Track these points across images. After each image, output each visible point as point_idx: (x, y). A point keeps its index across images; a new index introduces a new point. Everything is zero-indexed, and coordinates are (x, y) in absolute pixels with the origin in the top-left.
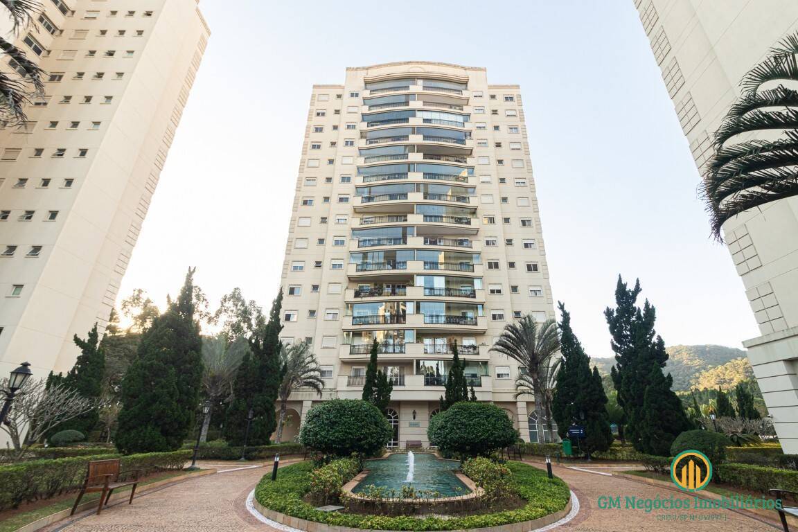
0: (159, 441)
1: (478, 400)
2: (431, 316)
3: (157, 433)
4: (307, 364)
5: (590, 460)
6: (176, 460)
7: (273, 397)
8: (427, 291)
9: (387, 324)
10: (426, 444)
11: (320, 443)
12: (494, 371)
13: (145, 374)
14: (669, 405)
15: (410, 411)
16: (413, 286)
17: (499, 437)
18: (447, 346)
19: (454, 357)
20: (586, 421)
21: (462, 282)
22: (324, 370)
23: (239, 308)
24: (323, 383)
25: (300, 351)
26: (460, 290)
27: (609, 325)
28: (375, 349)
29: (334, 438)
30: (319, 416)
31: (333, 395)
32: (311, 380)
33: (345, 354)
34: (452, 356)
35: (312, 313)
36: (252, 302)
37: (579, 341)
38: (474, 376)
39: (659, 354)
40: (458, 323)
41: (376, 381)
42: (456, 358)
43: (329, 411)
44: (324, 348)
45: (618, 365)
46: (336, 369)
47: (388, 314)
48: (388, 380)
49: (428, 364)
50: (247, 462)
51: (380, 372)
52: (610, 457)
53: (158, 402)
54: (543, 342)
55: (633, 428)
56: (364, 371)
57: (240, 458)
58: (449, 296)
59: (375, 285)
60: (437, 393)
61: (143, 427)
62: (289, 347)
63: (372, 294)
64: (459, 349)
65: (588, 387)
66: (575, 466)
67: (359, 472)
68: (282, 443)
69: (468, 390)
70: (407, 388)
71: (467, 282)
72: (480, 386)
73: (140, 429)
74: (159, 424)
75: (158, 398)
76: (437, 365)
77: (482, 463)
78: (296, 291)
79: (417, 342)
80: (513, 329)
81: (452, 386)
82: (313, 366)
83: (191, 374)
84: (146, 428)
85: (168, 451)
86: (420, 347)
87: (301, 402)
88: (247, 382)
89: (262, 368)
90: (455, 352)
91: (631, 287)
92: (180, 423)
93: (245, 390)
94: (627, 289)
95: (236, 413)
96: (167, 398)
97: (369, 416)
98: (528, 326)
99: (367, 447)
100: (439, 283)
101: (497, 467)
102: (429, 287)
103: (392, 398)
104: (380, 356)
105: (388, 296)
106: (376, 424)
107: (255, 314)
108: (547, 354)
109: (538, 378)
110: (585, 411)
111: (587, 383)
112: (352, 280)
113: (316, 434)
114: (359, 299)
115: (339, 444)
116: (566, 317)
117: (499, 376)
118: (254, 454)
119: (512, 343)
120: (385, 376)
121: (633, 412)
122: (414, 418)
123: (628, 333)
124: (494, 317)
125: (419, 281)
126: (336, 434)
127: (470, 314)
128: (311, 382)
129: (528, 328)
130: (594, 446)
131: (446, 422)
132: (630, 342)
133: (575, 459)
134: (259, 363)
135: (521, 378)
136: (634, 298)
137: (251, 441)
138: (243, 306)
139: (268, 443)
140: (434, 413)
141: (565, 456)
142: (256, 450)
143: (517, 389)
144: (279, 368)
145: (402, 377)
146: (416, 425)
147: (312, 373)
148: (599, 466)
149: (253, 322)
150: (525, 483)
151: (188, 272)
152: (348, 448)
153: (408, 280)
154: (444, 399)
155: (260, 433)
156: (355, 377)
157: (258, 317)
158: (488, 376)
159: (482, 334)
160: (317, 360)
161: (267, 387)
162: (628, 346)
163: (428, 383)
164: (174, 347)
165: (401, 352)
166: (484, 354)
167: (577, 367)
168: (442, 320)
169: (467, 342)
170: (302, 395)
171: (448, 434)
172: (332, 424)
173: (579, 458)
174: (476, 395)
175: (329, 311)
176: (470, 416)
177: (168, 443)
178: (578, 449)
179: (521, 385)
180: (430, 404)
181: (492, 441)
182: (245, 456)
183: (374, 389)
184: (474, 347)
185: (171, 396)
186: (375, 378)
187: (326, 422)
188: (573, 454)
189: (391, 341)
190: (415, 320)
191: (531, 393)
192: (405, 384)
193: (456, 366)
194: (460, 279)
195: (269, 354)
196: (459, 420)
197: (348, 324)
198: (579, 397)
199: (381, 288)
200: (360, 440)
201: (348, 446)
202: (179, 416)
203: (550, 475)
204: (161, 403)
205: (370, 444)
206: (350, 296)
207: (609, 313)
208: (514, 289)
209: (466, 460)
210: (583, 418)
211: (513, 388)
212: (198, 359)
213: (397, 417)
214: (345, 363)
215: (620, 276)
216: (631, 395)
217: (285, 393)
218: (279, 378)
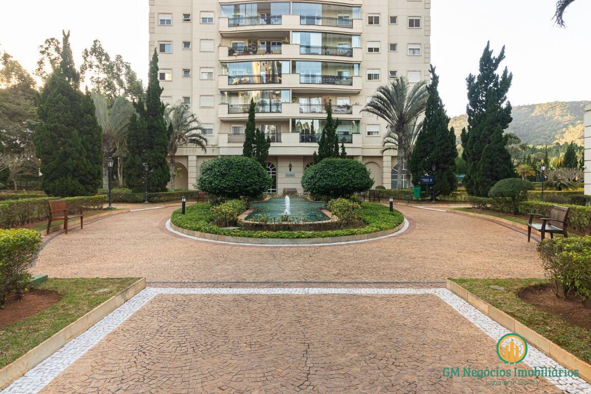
0: (79, 188)
1: (347, 154)
2: (307, 76)
3: (76, 182)
4: (189, 123)
5: (434, 201)
6: (96, 202)
7: (164, 154)
8: (303, 50)
9: (263, 83)
10: (300, 191)
11: (215, 189)
12: (365, 129)
13: (52, 135)
14: (500, 160)
15: (287, 164)
16: (289, 43)
17: (357, 184)
18: (322, 105)
19: (328, 117)
20: (436, 173)
21: (340, 39)
22: (206, 128)
23: (103, 63)
24: (206, 140)
25: (180, 112)
26: (336, 48)
27: (468, 91)
28: (252, 109)
29: (225, 186)
30: (211, 169)
31: (215, 151)
32: (194, 138)
33: (224, 113)
34: (326, 116)
35: (187, 72)
36: (119, 57)
37: (443, 104)
38: (346, 133)
39: (505, 117)
40: (333, 83)
41: (255, 139)
42: (329, 118)
43: (219, 165)
44: (203, 107)
45: (469, 127)
46: (216, 127)
47: (263, 73)
48: (266, 138)
49: (303, 122)
50: (151, 205)
51: (258, 130)
52: (450, 199)
53: (70, 159)
54: (412, 103)
55: (470, 178)
56: (243, 129)
57: (144, 201)
58: (326, 54)
59: (250, 42)
60: (311, 149)
61: (64, 178)
62: (168, 107)
63: (246, 52)
64: (333, 108)
65: (442, 144)
66: (421, 205)
67: (247, 209)
68: (175, 190)
69: (340, 146)
70: (283, 144)
71: (345, 40)
72: (351, 142)
73: (62, 180)
74: (76, 175)
75: (70, 154)
76: (312, 123)
77: (340, 202)
78: (166, 48)
79: (293, 102)
80: (385, 91)
81: (324, 144)
82: (194, 125)
83: (91, 134)
84: (67, 179)
85: (88, 195)
86: (296, 106)
87: (187, 157)
88: (138, 140)
89: (149, 128)
90: (329, 112)
91: (495, 55)
92: (92, 175)
93: (138, 147)
94: (492, 57)
95: (134, 167)
96: (77, 155)
97: (252, 169)
98: (400, 88)
99: (252, 192)
100: (316, 40)
101: (351, 204)
102: (305, 45)
103: (269, 154)
104: (258, 116)
105: (263, 54)
106: (259, 175)
107: (124, 70)
108: (415, 114)
109: (404, 135)
110: (437, 164)
111: (442, 141)
112: (224, 36)
113: (211, 183)
114: (232, 58)
115: (230, 190)
116: (435, 79)
117: (369, 133)
118: (155, 198)
119: (383, 105)
120: (263, 134)
121: (472, 165)
122: (290, 170)
123: (484, 98)
124: (370, 77)
125: (295, 38)
126: (227, 183)
127: (346, 74)
128: (195, 140)
129: (400, 90)
130: (439, 191)
131: (316, 173)
132: (483, 106)
133: (422, 200)
134: (146, 124)
135: (389, 136)
136: (496, 66)
137: (151, 188)
138: (108, 61)
139: (166, 190)
140: (308, 166)
141: (415, 199)
142: (156, 195)
143: (384, 146)
144: (166, 128)
145: (279, 134)
146: (292, 176)
147: (194, 132)
148: (441, 206)
149: (123, 78)
150: (371, 214)
151: (63, 36)
152: (238, 193)
153: (282, 37)
154: (317, 154)
155: (157, 182)
156: (234, 134)
157: (128, 73)
158: (359, 133)
159: (356, 94)
160: (198, 119)
161: (158, 145)
162: (481, 110)
163: (303, 140)
164: (71, 111)
165: (278, 112)
166: (356, 114)
167: (437, 127)
168: (319, 79)
169: (341, 102)
170: (187, 151)
171: (316, 182)
172: (223, 175)
173: (426, 200)
174: (347, 150)
175: (203, 70)
176: (335, 169)
177: (88, 190)
178: (426, 193)
179: (388, 142)
180: (304, 158)
181: (351, 187)
182: (148, 200)
183: (253, 145)
184: (348, 107)
185: (80, 153)
186: (255, 136)
187: (218, 173)
188: (421, 197)
189: (267, 101)
190: (290, 80)
191: (396, 149)
192: (282, 140)
193: (330, 124)
194: (337, 36)
195: (154, 116)
196: (326, 172)
197: (224, 84)
198: (433, 153)
199: (256, 45)
200: (246, 187)
201: (237, 191)
202: (91, 168)
203: (391, 209)
204: (73, 159)
205: (255, 190)
206: (224, 54)
207: (470, 79)
208: (393, 47)
209: (330, 200)
210: (434, 170)
211: (380, 144)
212: (94, 122)
213: (275, 170)
214: (224, 122)
215: (488, 42)
216: (473, 152)
217: (172, 149)
218: (167, 137)
